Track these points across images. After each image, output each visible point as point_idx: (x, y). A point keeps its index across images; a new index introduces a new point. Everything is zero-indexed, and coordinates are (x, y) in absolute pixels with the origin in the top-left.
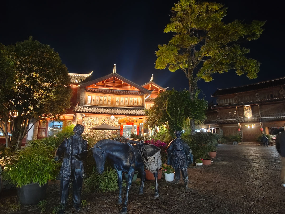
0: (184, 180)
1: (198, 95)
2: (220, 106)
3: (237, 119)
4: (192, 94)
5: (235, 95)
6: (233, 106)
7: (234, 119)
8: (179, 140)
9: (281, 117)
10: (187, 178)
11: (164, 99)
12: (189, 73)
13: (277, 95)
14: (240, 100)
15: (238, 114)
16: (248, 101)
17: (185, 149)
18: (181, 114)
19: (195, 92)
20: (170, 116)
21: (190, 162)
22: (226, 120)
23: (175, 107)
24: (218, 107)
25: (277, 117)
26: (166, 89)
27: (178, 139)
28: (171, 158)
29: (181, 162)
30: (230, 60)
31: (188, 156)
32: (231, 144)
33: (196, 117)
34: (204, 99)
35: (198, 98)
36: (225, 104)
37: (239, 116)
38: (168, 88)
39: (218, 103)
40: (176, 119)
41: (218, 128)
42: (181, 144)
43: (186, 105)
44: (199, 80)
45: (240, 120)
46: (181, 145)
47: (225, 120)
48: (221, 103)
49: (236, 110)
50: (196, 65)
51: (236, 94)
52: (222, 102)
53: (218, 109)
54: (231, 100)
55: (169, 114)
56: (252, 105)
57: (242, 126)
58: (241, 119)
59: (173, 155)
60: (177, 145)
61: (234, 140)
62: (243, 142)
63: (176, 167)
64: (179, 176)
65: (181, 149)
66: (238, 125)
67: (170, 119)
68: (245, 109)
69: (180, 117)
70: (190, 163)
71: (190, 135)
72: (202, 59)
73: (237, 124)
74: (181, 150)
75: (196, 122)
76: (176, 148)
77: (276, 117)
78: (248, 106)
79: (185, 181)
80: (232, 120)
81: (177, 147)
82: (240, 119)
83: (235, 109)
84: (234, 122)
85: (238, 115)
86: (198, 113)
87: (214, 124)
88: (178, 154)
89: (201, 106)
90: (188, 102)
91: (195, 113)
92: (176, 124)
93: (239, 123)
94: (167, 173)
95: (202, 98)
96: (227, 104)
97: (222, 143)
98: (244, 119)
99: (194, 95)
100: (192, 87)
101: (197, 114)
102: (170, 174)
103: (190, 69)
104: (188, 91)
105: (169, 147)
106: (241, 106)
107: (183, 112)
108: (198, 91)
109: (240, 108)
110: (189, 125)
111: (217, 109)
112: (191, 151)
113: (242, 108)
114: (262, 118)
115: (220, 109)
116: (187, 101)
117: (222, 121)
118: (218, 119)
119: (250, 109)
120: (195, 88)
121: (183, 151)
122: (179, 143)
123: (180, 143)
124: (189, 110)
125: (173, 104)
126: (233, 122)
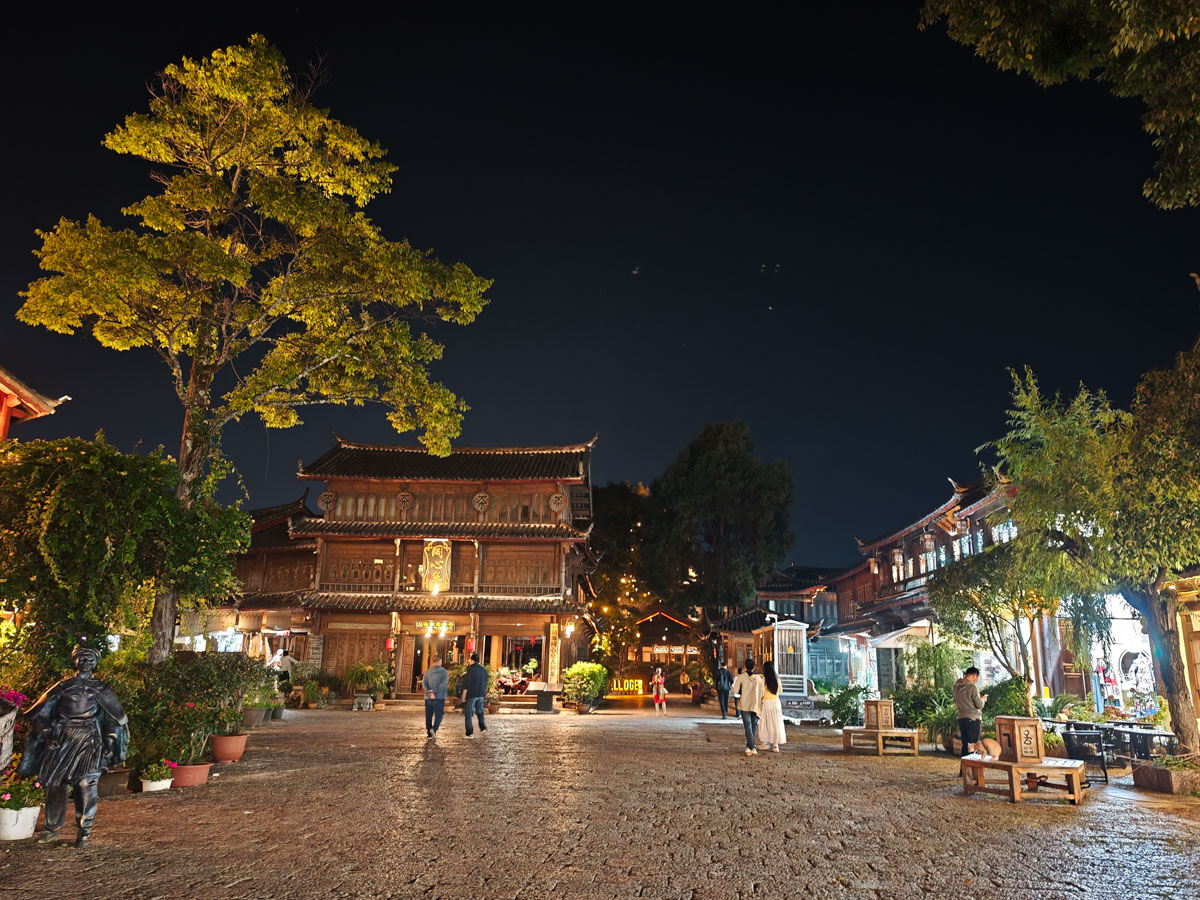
0: (78, 820)
1: (220, 484)
2: (333, 529)
3: (390, 595)
4: (188, 477)
5: (404, 487)
6: (385, 535)
7: (380, 595)
8: (84, 682)
9: (540, 599)
10: (92, 811)
11: (39, 484)
12: (195, 380)
13: (542, 511)
14: (416, 513)
15: (398, 571)
16: (445, 520)
17: (102, 713)
18: (116, 566)
19: (207, 469)
20: (54, 569)
21: (112, 759)
22: (347, 595)
23: (91, 529)
24: (321, 528)
25: (529, 598)
26: (53, 404)
27: (83, 677)
28: (43, 746)
29: (78, 759)
30: (373, 366)
31: (112, 737)
32: (346, 710)
33: (185, 586)
34: (241, 506)
35: (216, 497)
36: (357, 519)
37: (401, 580)
38: (66, 401)
39: (324, 508)
40: (84, 587)
41: (306, 634)
42: (91, 695)
43: (148, 525)
44: (234, 420)
45: (401, 600)
46: (90, 699)
47: (342, 594)
48: (339, 512)
49: (395, 552)
50: (231, 352)
51: (408, 481)
52: (344, 508)
53: (320, 540)
54: (383, 502)
55: (48, 559)
56: (456, 538)
57: (405, 627)
58: (408, 596)
59: (50, 737)
60: (74, 699)
61: (363, 692)
62: (398, 697)
63: (56, 777)
64: (59, 813)
65: (87, 714)
66: (391, 624)
67: (54, 584)
68: (430, 552)
69: (109, 580)
70: (112, 763)
71: (141, 665)
72: (262, 334)
73: (385, 618)
74: (89, 718)
75: (188, 604)
76: (68, 711)
77: (523, 598)
78: (441, 543)
79: (82, 822)
80: (369, 595)
81: (74, 706)
82: (402, 596)
83: (392, 547)
84: (376, 607)
85: (398, 576)
86: (200, 566)
87: (288, 612)
88: (70, 732)
89: (219, 536)
90: (163, 514)
91: (186, 568)
92: (79, 608)
93: (395, 614)
94: (11, 809)
95: (233, 503)
96: (362, 520)
97: (306, 706)
98: (419, 596)
99: (196, 482)
100: (194, 447)
101: (193, 571)
102: (24, 810)
103: (205, 363)
104: (174, 460)
105: (42, 705)
106: (415, 538)
107: (129, 559)
108: (221, 468)
109: (410, 548)
110: (150, 614)
111: (313, 540)
112: (124, 721)
113: (419, 547)
114: (479, 597)
115: (327, 541)
116: (159, 508)
117: (328, 597)
118: (312, 586)
119: (445, 557)
120: (208, 453)
121: (94, 719)
122: (83, 690)
123: (89, 691)
124: (162, 549)
125: (81, 516)
126: (372, 606)
